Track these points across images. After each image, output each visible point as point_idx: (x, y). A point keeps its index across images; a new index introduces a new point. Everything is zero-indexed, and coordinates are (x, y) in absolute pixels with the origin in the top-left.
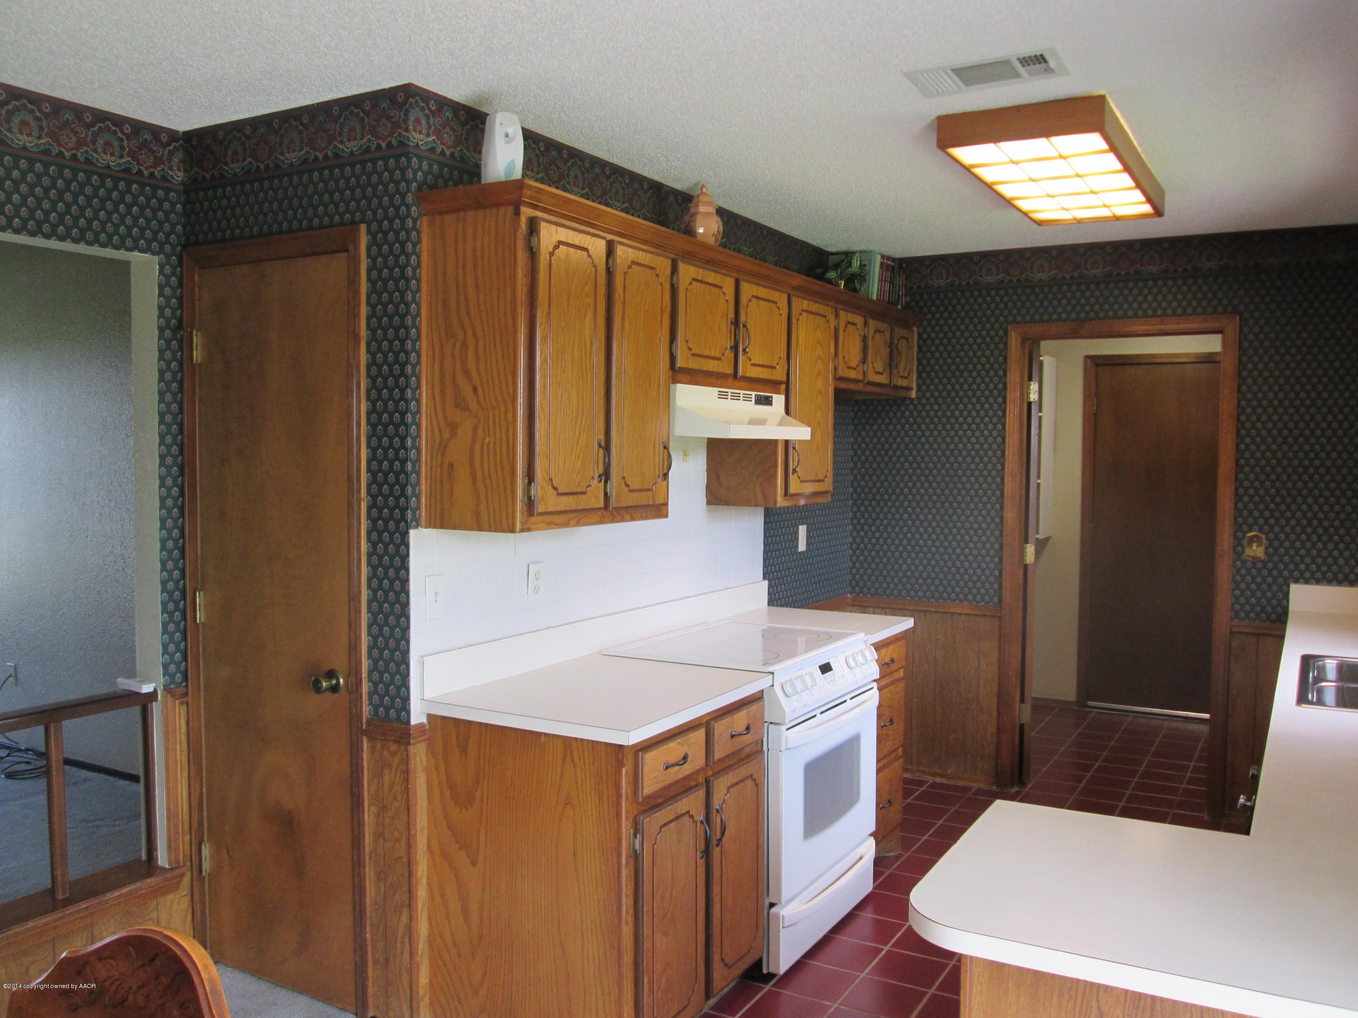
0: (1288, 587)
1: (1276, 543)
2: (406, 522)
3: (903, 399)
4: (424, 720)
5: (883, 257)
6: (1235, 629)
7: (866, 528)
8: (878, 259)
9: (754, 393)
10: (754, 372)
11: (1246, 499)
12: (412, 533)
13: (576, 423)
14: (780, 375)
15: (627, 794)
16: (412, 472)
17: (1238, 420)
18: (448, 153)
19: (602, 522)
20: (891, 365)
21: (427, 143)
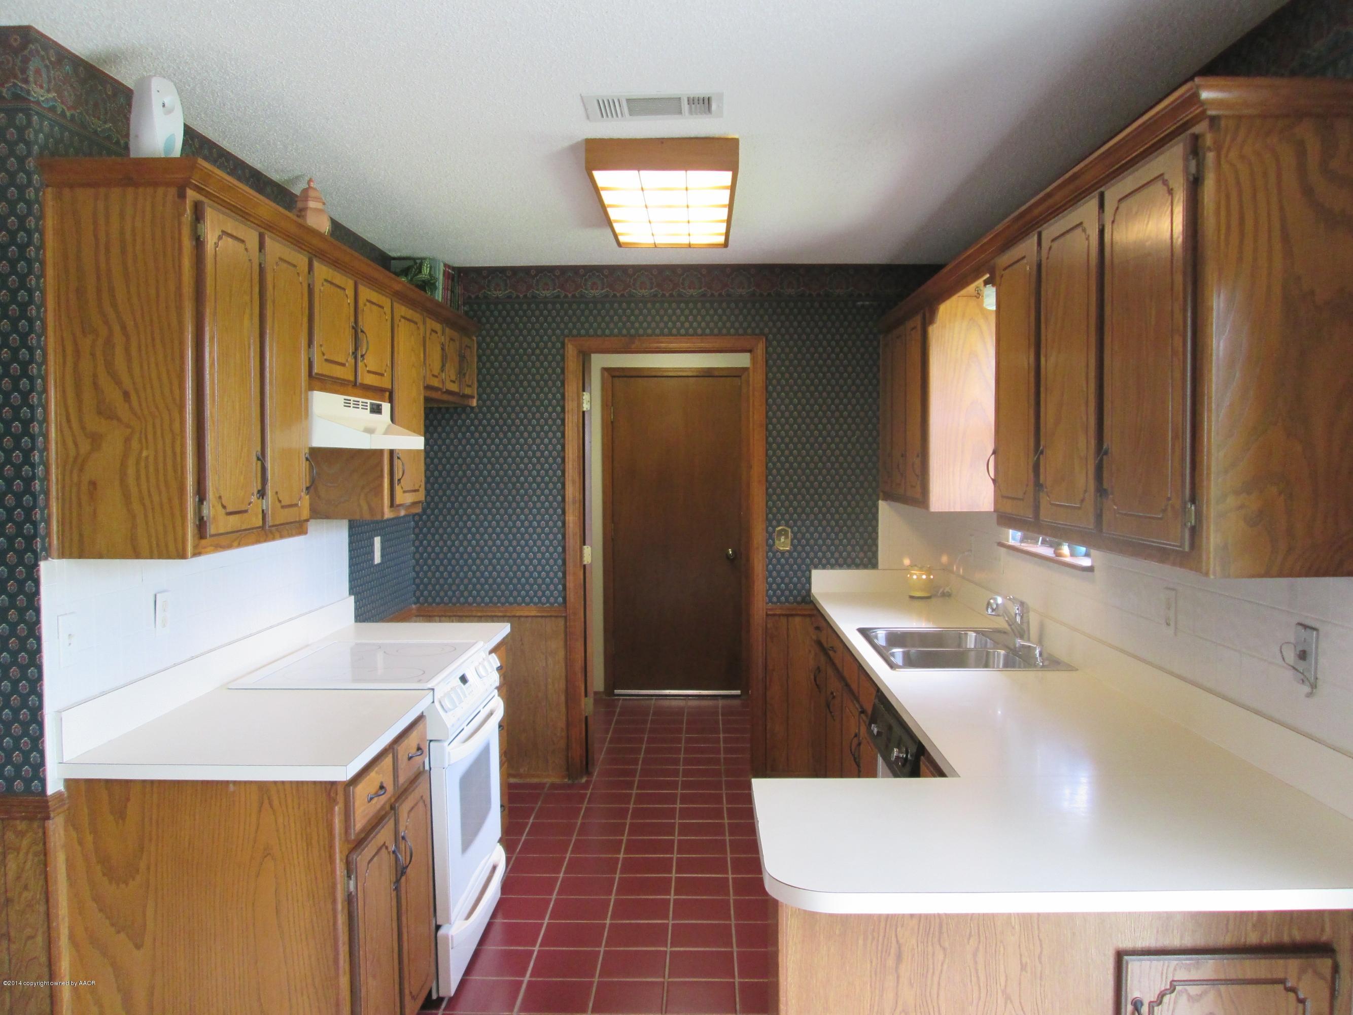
0: (810, 572)
1: (799, 535)
2: (35, 552)
3: (464, 408)
4: (61, 787)
5: (446, 265)
6: (769, 613)
7: (429, 537)
8: (442, 268)
9: (369, 401)
10: (370, 380)
11: (775, 497)
12: (43, 565)
13: (239, 434)
14: (385, 383)
15: (340, 834)
16: (40, 493)
17: (767, 429)
18: (68, 114)
19: (258, 541)
20: (461, 373)
21: (47, 100)
